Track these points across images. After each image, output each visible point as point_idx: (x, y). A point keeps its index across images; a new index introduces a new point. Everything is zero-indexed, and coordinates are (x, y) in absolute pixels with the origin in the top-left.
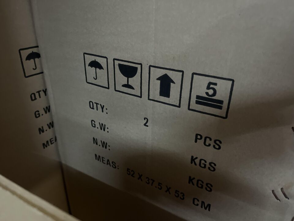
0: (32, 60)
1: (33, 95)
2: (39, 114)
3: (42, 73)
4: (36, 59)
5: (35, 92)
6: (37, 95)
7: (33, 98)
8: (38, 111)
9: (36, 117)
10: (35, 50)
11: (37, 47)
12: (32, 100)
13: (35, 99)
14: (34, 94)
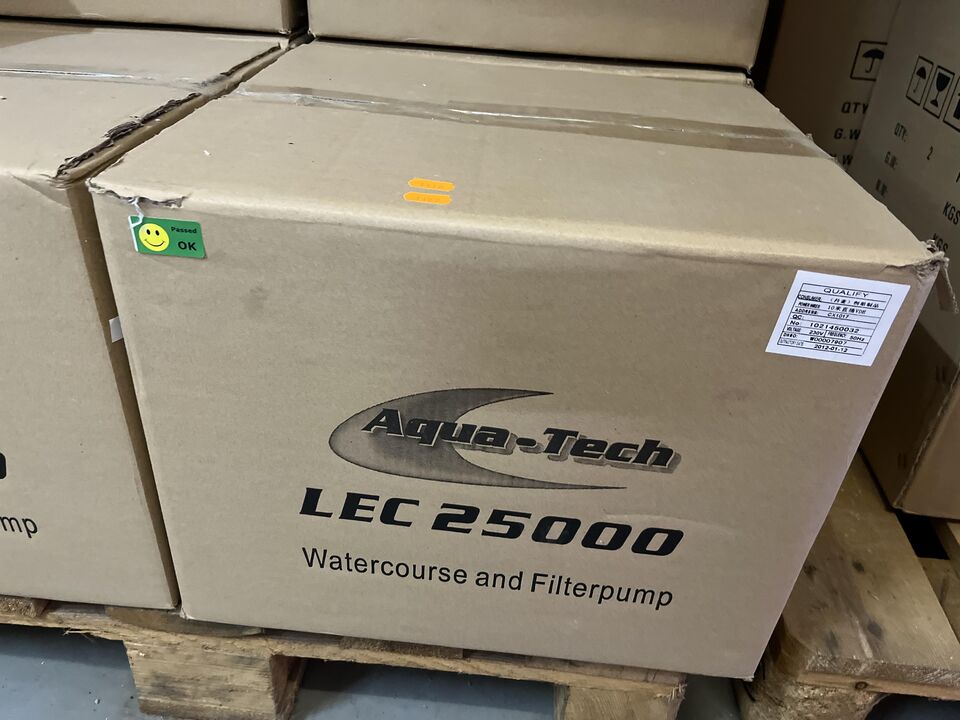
0: (870, 59)
1: (847, 106)
2: (841, 134)
3: (874, 80)
4: (877, 60)
5: (852, 102)
6: (853, 107)
7: (846, 109)
8: (842, 130)
9: (835, 137)
10: (880, 47)
11: (886, 44)
12: (843, 110)
13: (848, 111)
14: (849, 104)
